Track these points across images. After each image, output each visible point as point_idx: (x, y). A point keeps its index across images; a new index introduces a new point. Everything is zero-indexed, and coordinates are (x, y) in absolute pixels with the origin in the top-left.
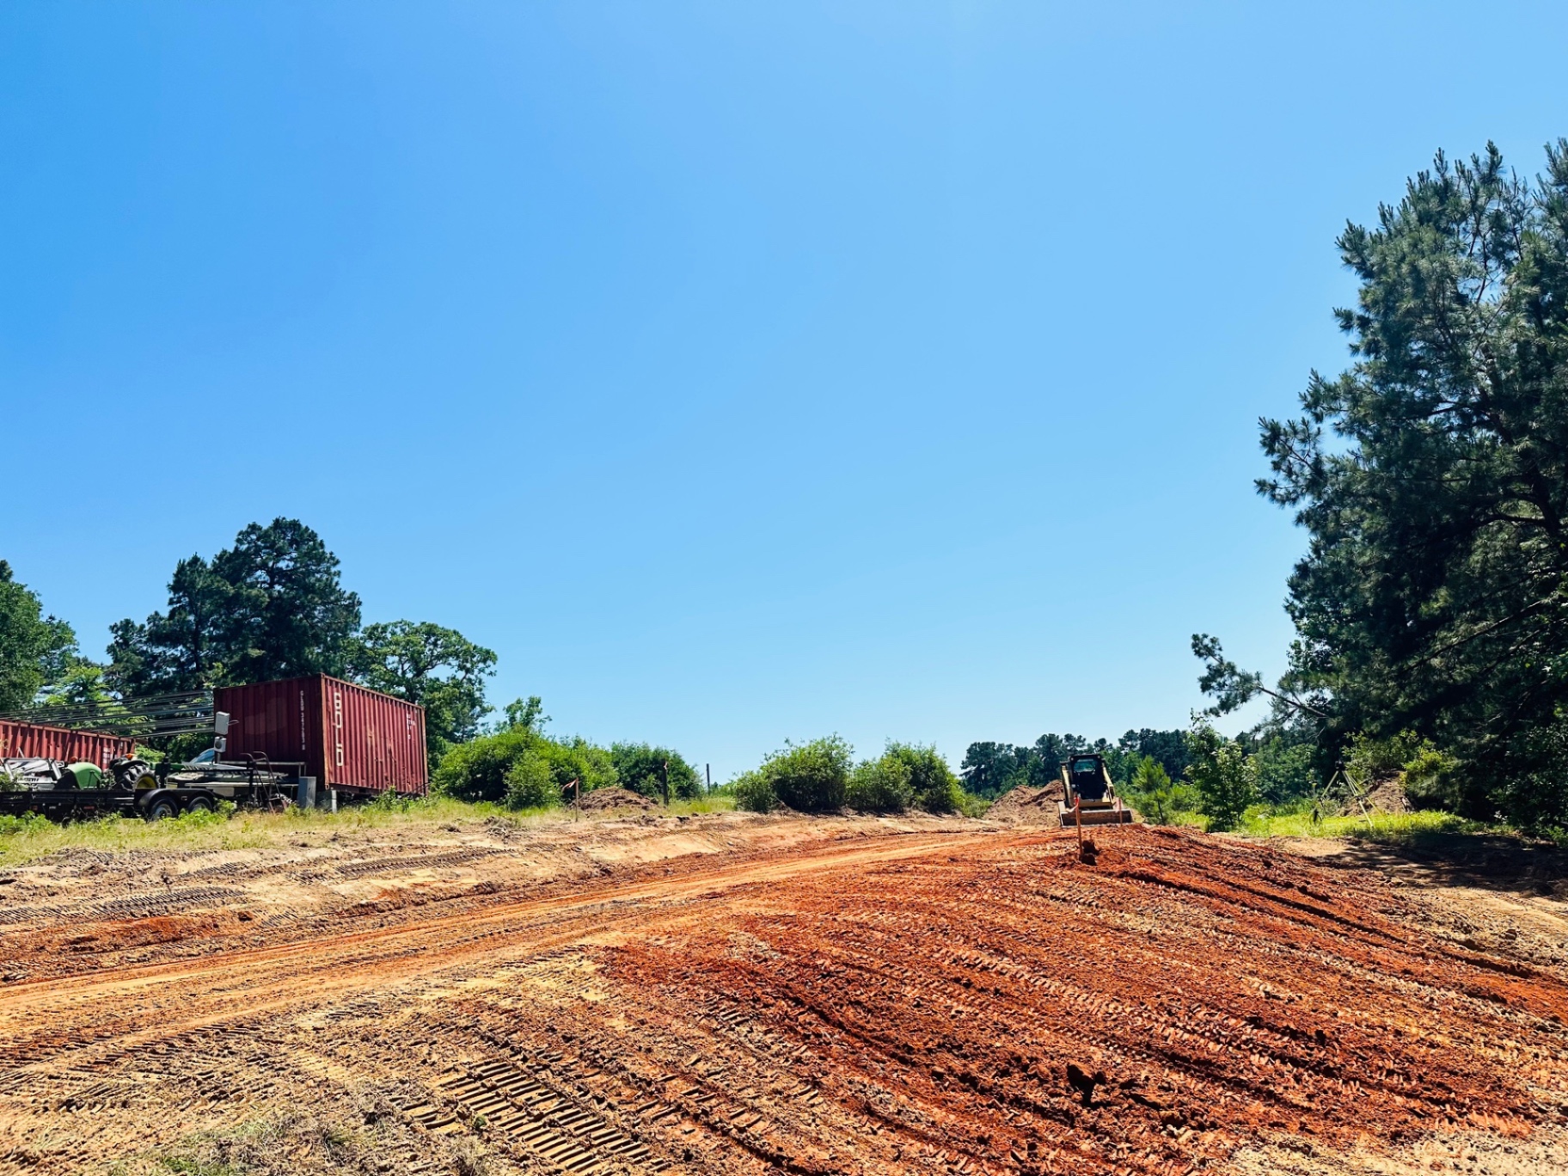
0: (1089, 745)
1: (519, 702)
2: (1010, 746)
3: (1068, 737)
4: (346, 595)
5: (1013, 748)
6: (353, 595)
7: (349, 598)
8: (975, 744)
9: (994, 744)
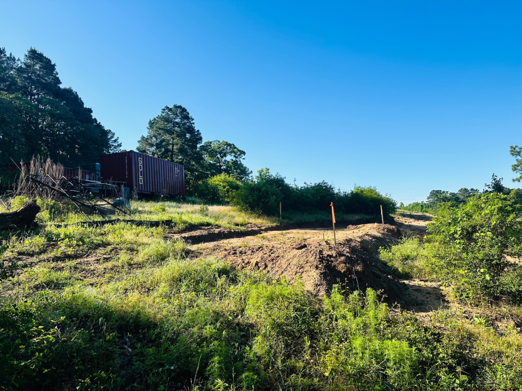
0: (480, 193)
1: (263, 169)
2: (447, 192)
3: (472, 189)
4: (196, 131)
5: (449, 193)
6: (198, 131)
7: (197, 132)
8: (433, 191)
9: (441, 191)
